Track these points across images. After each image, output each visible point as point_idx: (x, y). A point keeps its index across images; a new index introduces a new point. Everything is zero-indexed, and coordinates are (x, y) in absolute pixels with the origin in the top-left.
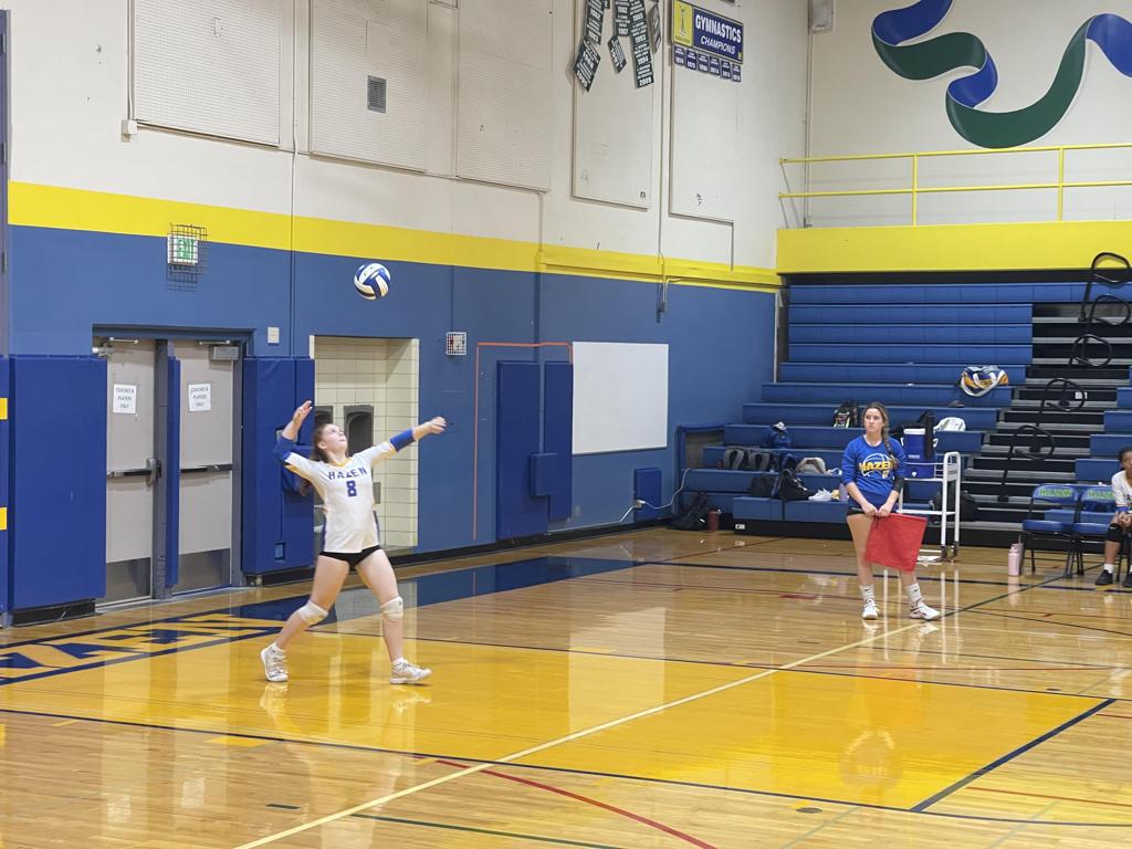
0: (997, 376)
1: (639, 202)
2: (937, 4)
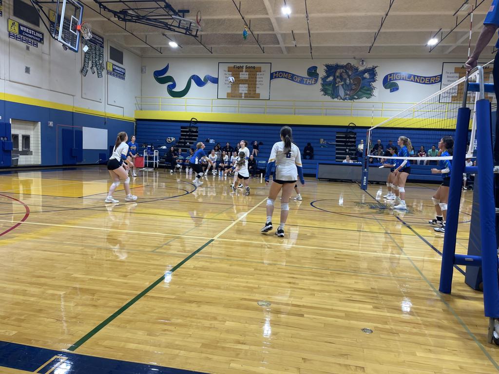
0: (173, 139)
1: (99, 100)
2: (165, 70)
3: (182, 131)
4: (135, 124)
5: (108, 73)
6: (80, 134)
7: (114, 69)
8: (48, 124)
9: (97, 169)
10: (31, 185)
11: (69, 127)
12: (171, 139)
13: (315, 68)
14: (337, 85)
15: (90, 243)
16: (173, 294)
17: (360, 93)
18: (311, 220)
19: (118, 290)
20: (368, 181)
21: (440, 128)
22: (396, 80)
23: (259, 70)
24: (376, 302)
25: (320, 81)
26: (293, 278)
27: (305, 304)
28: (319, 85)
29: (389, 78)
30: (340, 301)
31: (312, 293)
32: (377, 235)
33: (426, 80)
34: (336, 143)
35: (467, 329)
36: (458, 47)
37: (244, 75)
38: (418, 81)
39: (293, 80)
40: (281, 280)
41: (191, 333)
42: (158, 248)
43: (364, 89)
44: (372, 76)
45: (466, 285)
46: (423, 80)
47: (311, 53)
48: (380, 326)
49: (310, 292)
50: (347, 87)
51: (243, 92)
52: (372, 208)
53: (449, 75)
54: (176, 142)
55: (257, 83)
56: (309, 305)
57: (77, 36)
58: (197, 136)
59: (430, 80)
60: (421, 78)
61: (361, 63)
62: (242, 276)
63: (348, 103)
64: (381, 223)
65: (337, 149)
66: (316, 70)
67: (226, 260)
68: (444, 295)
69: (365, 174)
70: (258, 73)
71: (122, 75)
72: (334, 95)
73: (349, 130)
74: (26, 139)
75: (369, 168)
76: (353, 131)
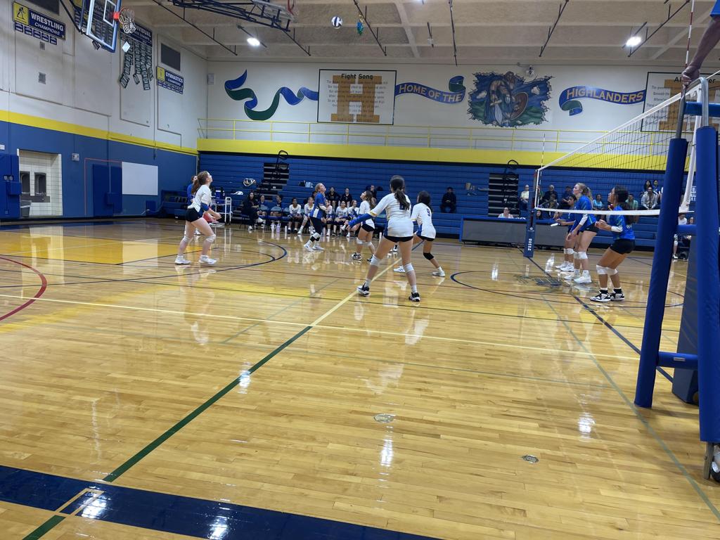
0: (253, 181)
1: (146, 124)
2: (242, 80)
3: (266, 170)
4: (198, 159)
5: (158, 83)
6: (118, 172)
7: (167, 78)
8: (71, 157)
9: (143, 223)
10: (49, 245)
11: (102, 162)
12: (249, 181)
13: (461, 79)
14: (492, 104)
15: (134, 330)
16: (253, 403)
17: (525, 116)
18: (451, 300)
19: (175, 397)
20: (535, 245)
21: (642, 168)
22: (578, 97)
23: (379, 81)
24: (543, 418)
25: (467, 98)
26: (425, 382)
27: (442, 420)
28: (465, 105)
29: (568, 94)
30: (492, 416)
31: (453, 404)
32: (546, 323)
33: (623, 98)
34: (489, 189)
35: (672, 457)
36: (670, 50)
37: (356, 89)
38: (611, 100)
39: (427, 96)
40: (408, 385)
41: (278, 459)
42: (232, 337)
43: (532, 110)
44: (544, 92)
45: (673, 395)
46: (617, 98)
47: (455, 56)
48: (548, 452)
49: (449, 403)
50: (506, 107)
51: (355, 113)
52: (540, 283)
53: (656, 91)
54: (257, 185)
55: (376, 100)
56: (448, 421)
57: (113, 29)
58: (287, 177)
59: (628, 98)
60: (616, 95)
61: (528, 72)
62: (352, 379)
63: (509, 130)
64: (553, 306)
65: (491, 198)
66: (461, 83)
67: (328, 356)
68: (642, 409)
69: (530, 235)
70: (376, 85)
71: (178, 87)
72: (488, 119)
73: (508, 171)
74: (41, 178)
75: (537, 226)
76: (514, 171)
